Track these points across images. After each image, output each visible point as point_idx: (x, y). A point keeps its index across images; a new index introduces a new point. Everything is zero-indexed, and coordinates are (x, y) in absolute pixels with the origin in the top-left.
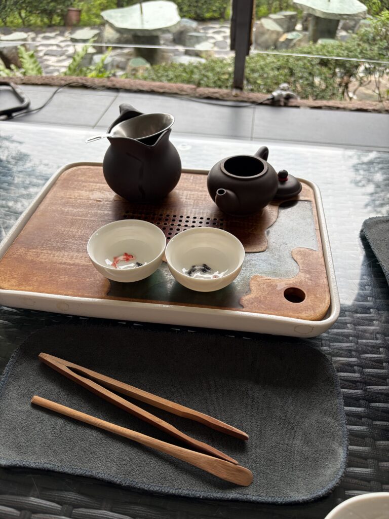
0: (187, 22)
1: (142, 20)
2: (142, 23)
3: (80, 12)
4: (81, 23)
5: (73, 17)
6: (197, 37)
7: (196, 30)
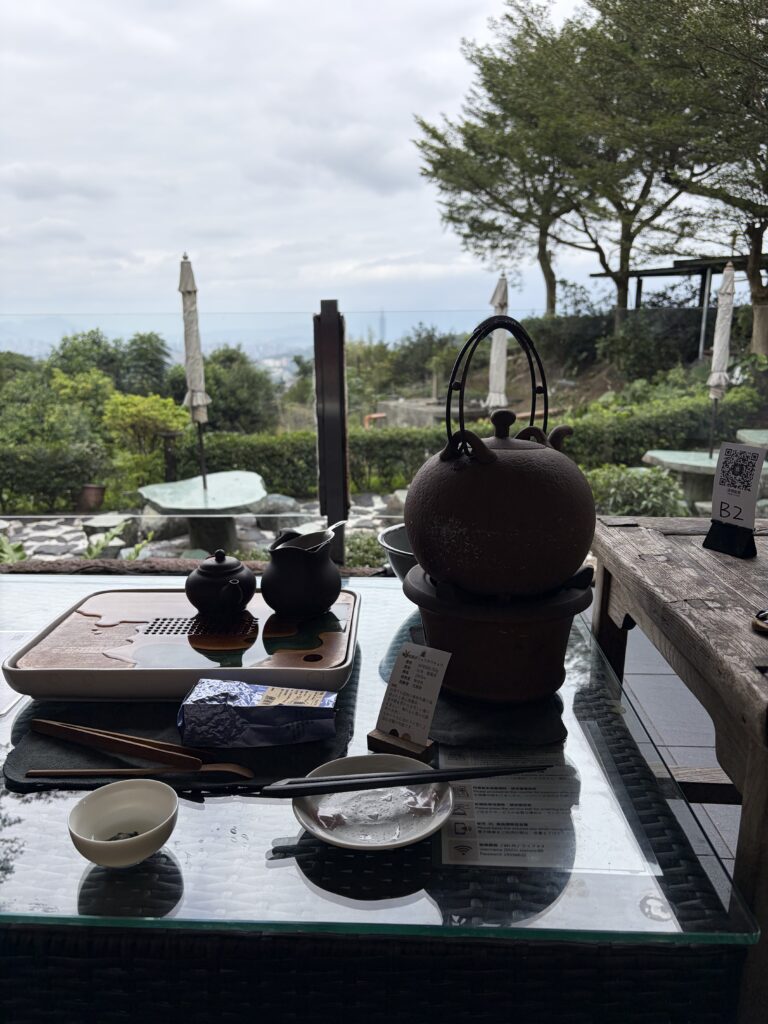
0: (279, 498)
1: (206, 497)
2: (206, 502)
3: (103, 490)
4: (103, 506)
5: (91, 498)
6: (295, 518)
7: (292, 509)
